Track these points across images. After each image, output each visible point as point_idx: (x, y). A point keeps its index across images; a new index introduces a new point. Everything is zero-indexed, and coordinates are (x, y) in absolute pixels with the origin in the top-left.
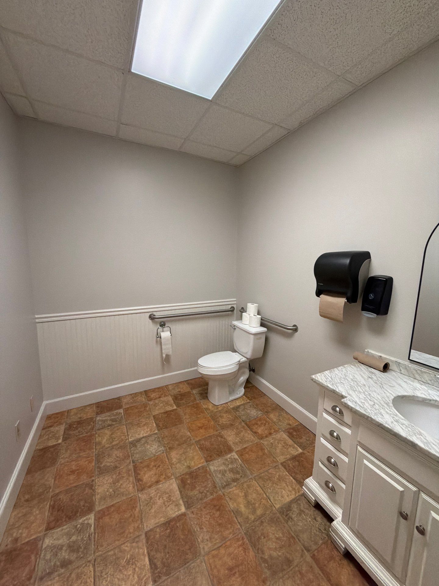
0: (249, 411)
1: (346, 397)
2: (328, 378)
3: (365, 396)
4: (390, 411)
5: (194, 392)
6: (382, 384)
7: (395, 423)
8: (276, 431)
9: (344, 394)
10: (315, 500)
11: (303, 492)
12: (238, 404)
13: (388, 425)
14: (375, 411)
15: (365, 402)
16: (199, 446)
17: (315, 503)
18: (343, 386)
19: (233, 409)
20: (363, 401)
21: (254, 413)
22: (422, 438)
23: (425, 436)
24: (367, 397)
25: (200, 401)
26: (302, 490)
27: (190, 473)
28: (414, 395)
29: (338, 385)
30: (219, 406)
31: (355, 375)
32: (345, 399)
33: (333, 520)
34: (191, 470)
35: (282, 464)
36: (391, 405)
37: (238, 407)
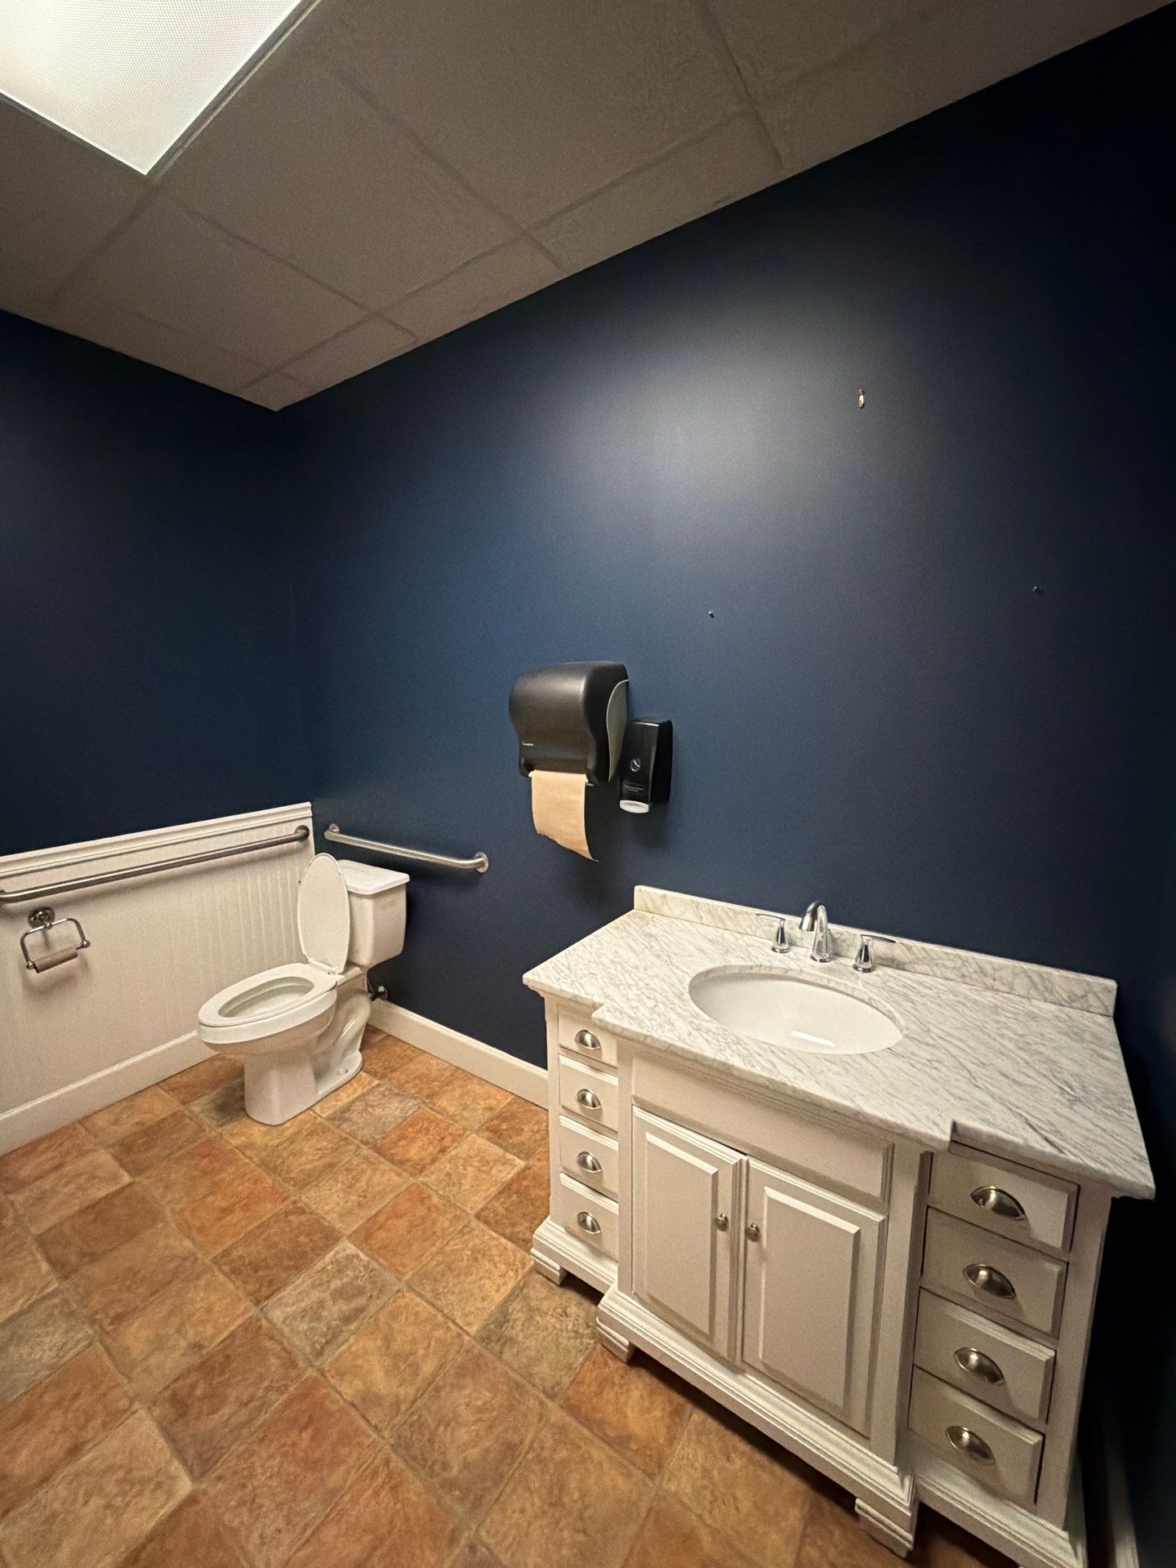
0: (378, 1111)
1: (601, 1005)
2: (562, 971)
3: (639, 992)
4: (686, 1010)
5: (196, 1107)
6: (669, 957)
7: (696, 1033)
8: (458, 1138)
9: (597, 1000)
10: (562, 1268)
11: (532, 1263)
12: (346, 1100)
13: (684, 1042)
14: (659, 1020)
15: (638, 1004)
16: (226, 1268)
17: (561, 1276)
18: (593, 980)
19: (330, 1119)
20: (635, 1004)
21: (393, 1110)
22: (741, 1049)
23: (746, 1044)
24: (643, 993)
25: (220, 1130)
26: (530, 1259)
27: (202, 1364)
28: (724, 964)
29: (583, 981)
30: (288, 1125)
31: (619, 951)
32: (599, 1010)
33: (603, 1295)
34: (204, 1352)
35: (478, 1216)
36: (687, 996)
37: (347, 1108)
